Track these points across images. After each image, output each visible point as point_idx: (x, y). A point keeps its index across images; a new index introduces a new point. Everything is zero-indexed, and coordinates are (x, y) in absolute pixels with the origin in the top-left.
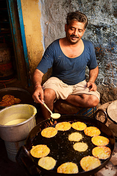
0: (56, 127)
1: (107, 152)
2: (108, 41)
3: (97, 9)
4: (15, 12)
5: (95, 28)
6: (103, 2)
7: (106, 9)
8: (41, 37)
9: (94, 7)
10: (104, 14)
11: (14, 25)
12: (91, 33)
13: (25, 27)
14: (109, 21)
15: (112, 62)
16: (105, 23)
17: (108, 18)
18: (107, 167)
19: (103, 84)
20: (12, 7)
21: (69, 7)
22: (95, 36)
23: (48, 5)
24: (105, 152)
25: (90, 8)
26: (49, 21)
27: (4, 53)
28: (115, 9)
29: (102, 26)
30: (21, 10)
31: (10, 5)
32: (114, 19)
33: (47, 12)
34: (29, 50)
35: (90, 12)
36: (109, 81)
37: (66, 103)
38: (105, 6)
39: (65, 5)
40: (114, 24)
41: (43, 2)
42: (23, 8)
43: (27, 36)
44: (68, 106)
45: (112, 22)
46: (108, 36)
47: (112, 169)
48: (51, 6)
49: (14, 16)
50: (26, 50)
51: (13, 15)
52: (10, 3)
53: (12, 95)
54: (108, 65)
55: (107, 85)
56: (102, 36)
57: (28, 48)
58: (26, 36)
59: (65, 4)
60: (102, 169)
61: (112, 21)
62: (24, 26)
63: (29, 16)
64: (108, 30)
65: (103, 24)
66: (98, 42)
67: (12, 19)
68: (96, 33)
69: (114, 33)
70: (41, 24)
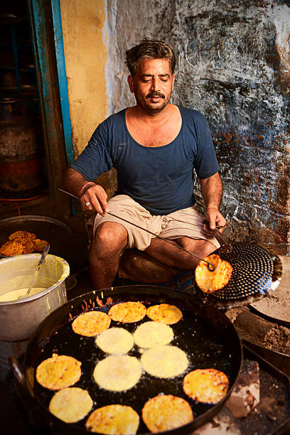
0: (110, 313)
1: (219, 385)
2: (249, 118)
3: (229, 45)
4: (48, 47)
5: (223, 89)
6: (242, 29)
7: (249, 44)
8: (105, 105)
9: (222, 40)
10: (245, 58)
11: (45, 75)
12: (213, 100)
13: (70, 82)
14: (255, 72)
15: (258, 169)
16: (244, 78)
17: (254, 65)
18: (216, 421)
19: (235, 218)
20: (43, 35)
21: (167, 39)
22: (222, 108)
23: (123, 36)
24: (216, 384)
25: (214, 41)
26: (124, 71)
27: (21, 138)
28: (268, 45)
29: (238, 85)
30: (63, 44)
31: (37, 31)
32: (266, 67)
33: (121, 51)
34: (76, 135)
35: (213, 51)
36: (250, 211)
37: (145, 258)
38: (246, 39)
39: (160, 35)
40: (266, 81)
41: (114, 27)
42: (67, 39)
43: (74, 101)
44: (148, 263)
45: (261, 76)
46: (251, 107)
47: (228, 429)
48: (129, 38)
49: (47, 55)
50: (70, 132)
51: (43, 54)
52: (37, 26)
53: (31, 233)
54: (249, 176)
55: (245, 222)
56: (237, 108)
57: (75, 130)
58: (71, 103)
59: (159, 32)
60: (203, 427)
61: (260, 73)
62: (67, 79)
63: (78, 58)
64: (252, 95)
65: (240, 79)
66: (228, 122)
67: (41, 62)
68: (224, 101)
69: (264, 101)
70: (107, 78)
